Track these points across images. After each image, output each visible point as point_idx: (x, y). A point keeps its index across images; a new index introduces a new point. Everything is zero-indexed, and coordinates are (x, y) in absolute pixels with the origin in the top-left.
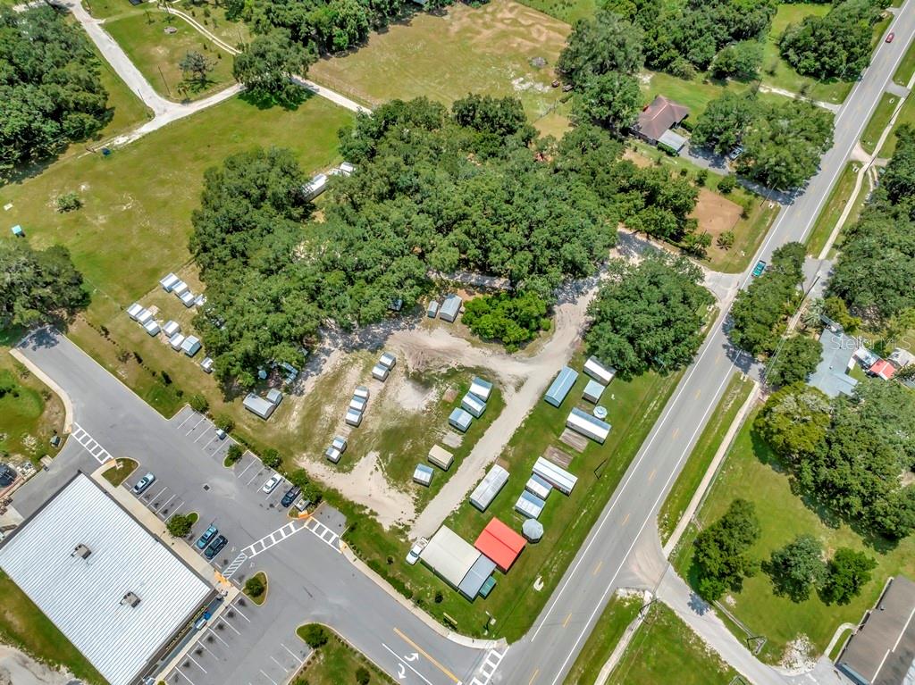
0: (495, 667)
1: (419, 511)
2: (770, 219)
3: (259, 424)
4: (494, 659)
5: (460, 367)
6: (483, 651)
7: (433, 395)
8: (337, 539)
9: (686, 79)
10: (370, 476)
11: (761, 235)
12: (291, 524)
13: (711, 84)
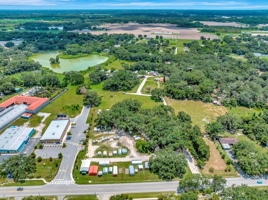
2: (233, 176)
5: (127, 147)
7: (117, 147)
8: (79, 150)
10: (94, 148)
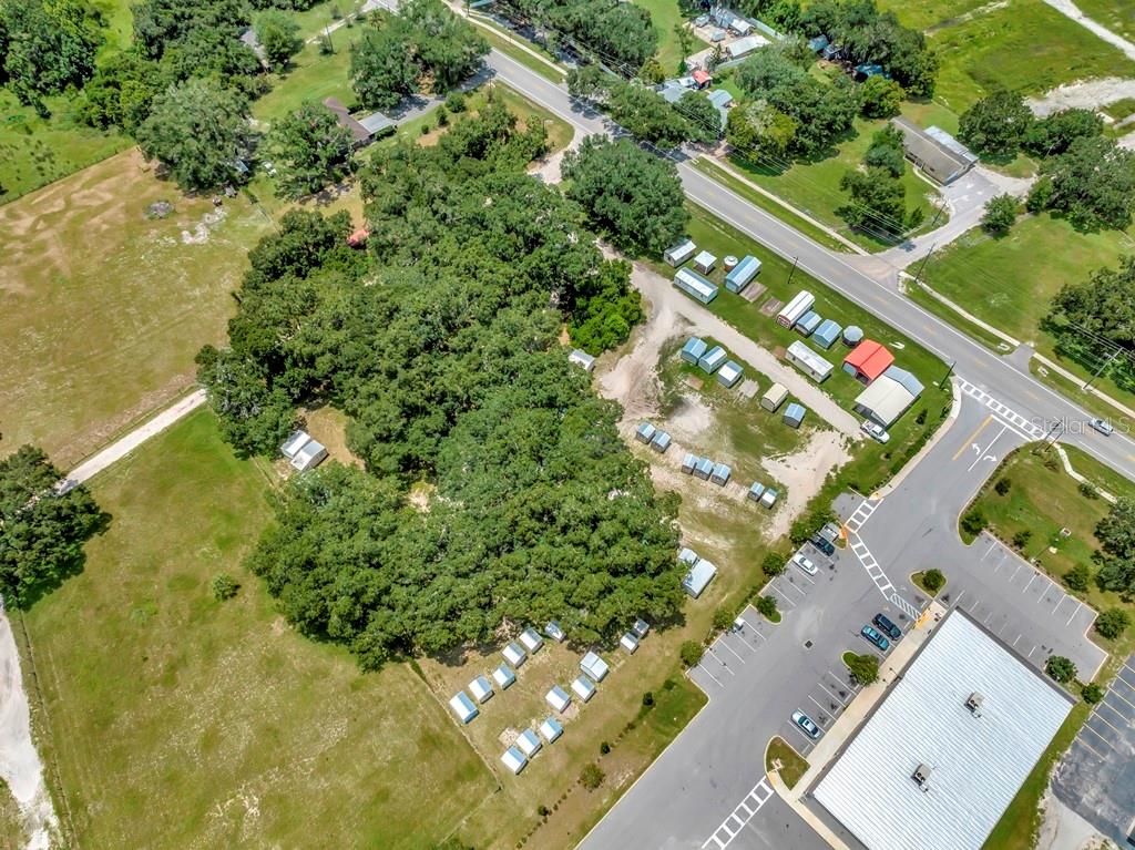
0: (975, 389)
1: (831, 428)
2: (509, 91)
3: (719, 583)
4: (968, 388)
6: (964, 396)
7: (693, 399)
8: (869, 502)
9: (270, 91)
10: (792, 469)
11: (528, 102)
12: (854, 547)
13: (287, 75)
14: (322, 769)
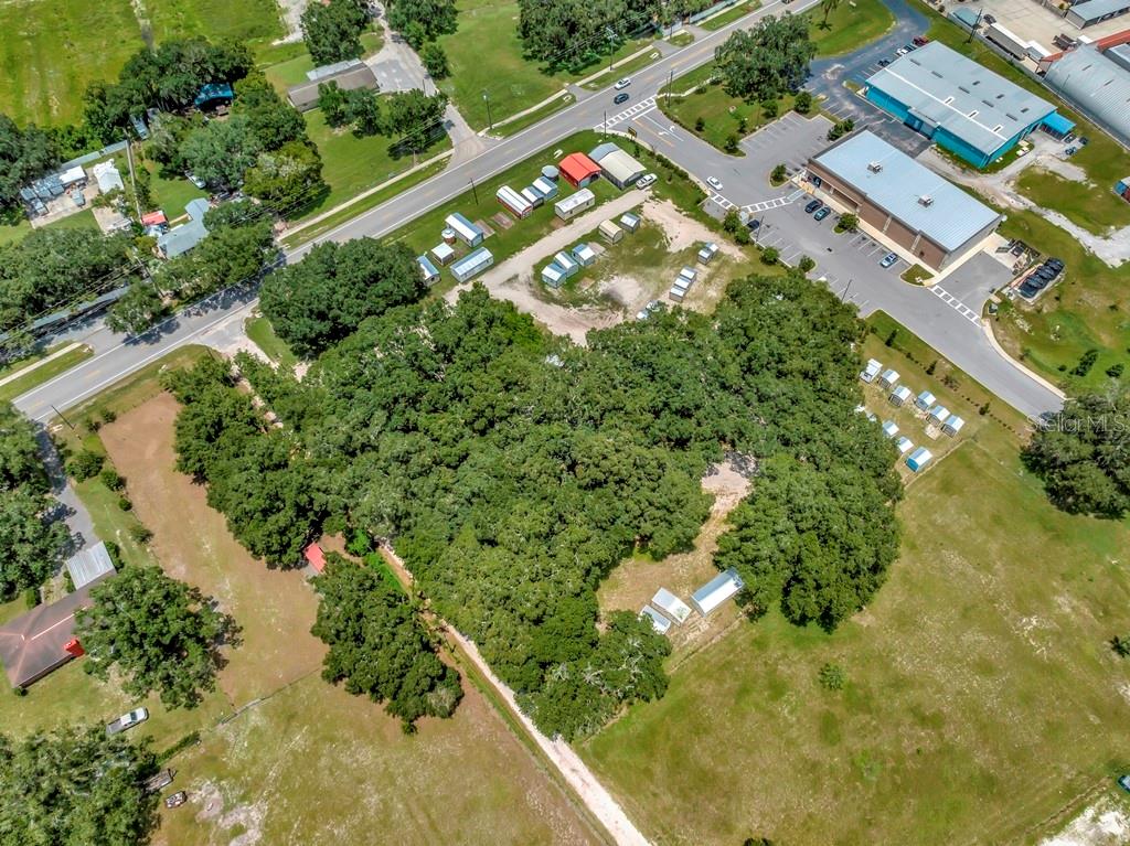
4: (606, 125)
7: (603, 287)
8: (712, 196)
10: (679, 235)
14: (987, 567)
